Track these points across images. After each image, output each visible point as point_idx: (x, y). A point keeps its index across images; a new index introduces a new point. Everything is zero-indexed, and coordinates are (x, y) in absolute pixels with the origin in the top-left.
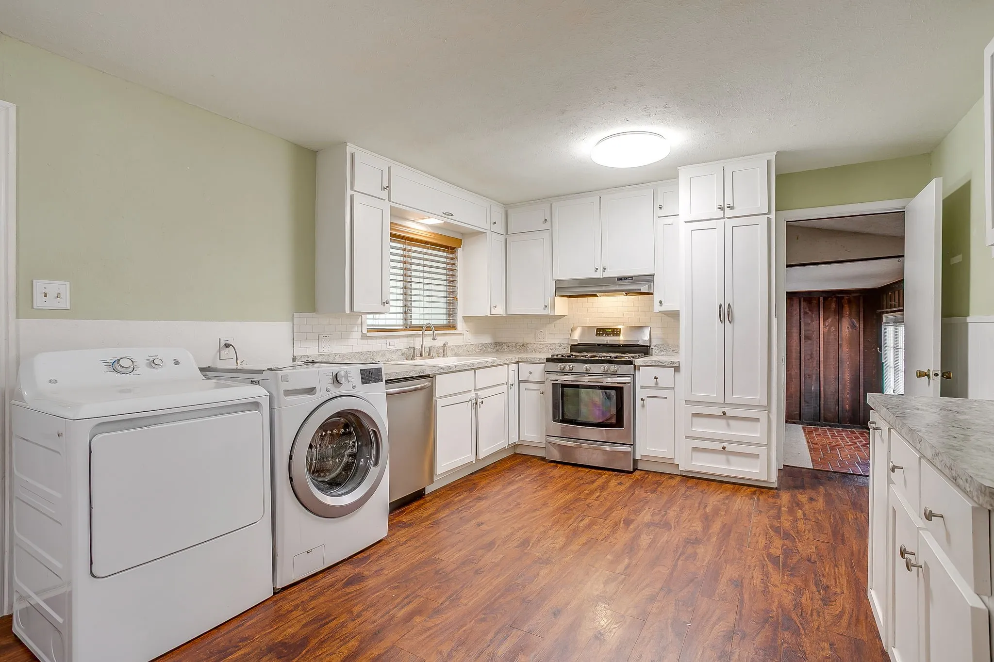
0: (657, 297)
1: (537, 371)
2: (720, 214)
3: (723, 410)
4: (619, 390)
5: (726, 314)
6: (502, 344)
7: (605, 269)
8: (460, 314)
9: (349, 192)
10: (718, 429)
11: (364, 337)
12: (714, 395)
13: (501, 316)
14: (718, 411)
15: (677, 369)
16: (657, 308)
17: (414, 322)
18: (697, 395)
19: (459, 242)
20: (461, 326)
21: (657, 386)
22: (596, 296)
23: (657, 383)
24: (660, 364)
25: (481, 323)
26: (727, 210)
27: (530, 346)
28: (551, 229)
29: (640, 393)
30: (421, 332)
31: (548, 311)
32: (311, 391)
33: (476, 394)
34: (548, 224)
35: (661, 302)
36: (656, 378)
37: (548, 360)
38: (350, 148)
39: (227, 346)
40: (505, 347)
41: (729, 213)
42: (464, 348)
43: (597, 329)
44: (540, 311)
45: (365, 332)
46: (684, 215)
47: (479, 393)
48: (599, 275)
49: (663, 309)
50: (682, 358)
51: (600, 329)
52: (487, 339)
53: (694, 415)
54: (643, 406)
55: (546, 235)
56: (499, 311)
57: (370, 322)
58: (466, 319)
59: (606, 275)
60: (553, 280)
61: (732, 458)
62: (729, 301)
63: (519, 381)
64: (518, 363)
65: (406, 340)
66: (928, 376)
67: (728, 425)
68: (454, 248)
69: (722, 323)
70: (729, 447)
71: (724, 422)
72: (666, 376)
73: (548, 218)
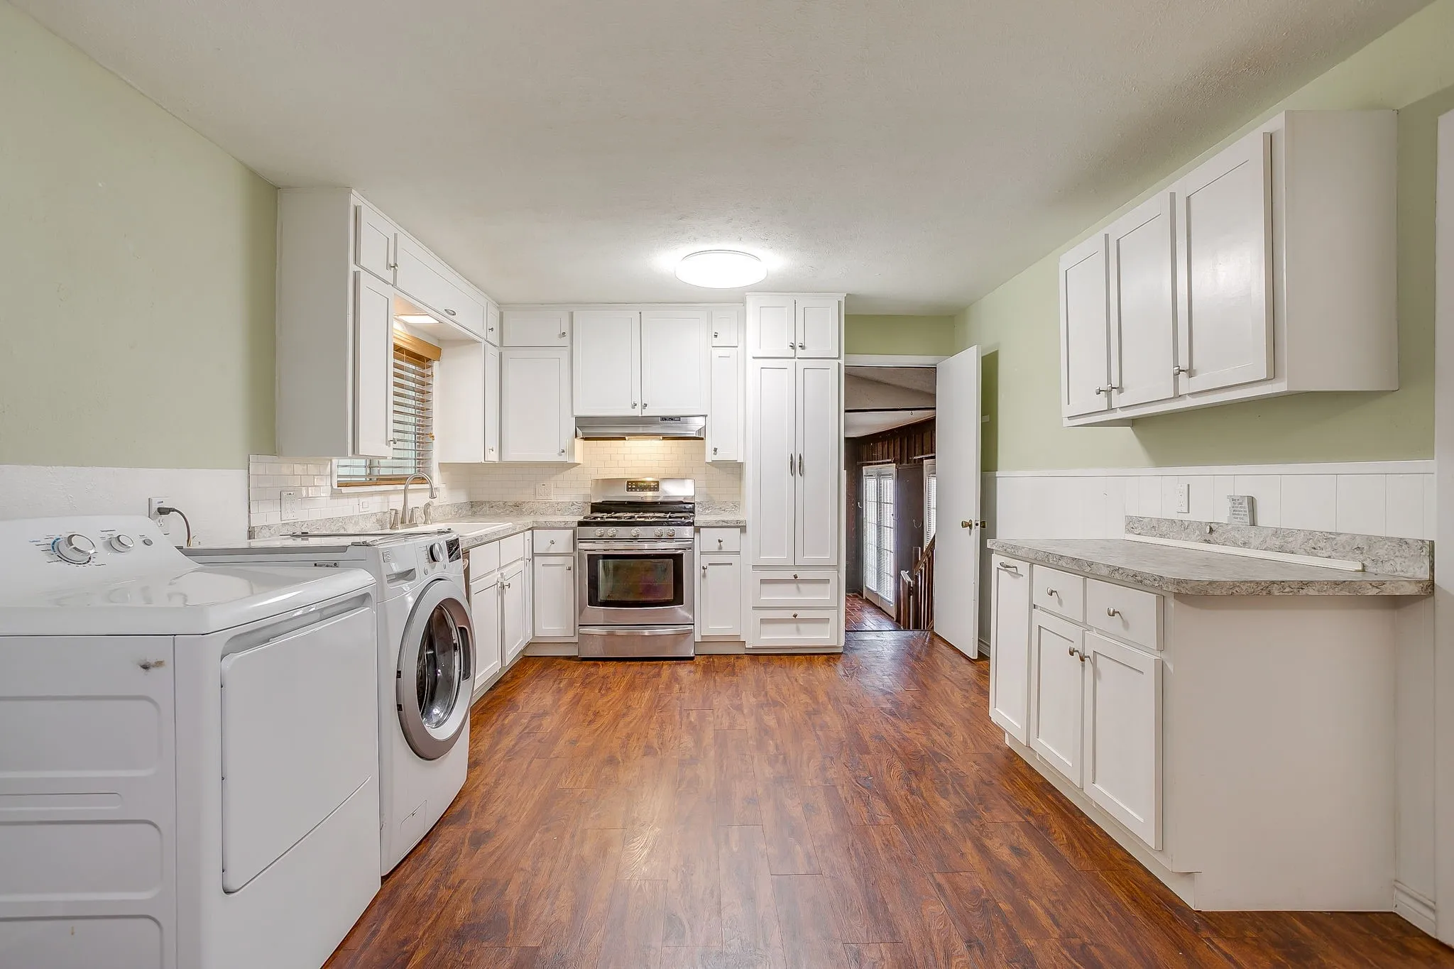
0: (709, 443)
1: (563, 539)
2: (791, 353)
3: (795, 573)
4: (677, 559)
5: (797, 466)
6: (482, 503)
7: (646, 405)
8: (437, 456)
9: (353, 268)
10: (785, 595)
11: (335, 494)
12: (783, 557)
13: (494, 463)
14: (789, 575)
15: (743, 529)
16: (710, 457)
17: (384, 472)
18: (766, 558)
19: (438, 352)
20: (437, 478)
21: (720, 551)
22: (624, 439)
23: (720, 548)
24: (725, 524)
25: (463, 474)
26: (798, 349)
27: (526, 507)
28: (571, 345)
29: (700, 561)
30: (403, 487)
31: (564, 458)
33: (502, 574)
34: (566, 341)
35: (715, 450)
36: (720, 541)
37: (581, 524)
38: (355, 199)
39: (162, 511)
40: (486, 508)
41: (800, 353)
43: (628, 482)
44: (553, 456)
45: (335, 487)
46: (752, 350)
47: (505, 571)
48: (637, 412)
49: (716, 458)
50: (747, 514)
51: (632, 482)
52: (462, 498)
53: (763, 581)
54: (704, 576)
55: (565, 355)
56: (493, 457)
57: (343, 471)
58: (442, 466)
59: (646, 413)
60: (572, 415)
61: (802, 626)
62: (799, 451)
63: (534, 555)
64: (531, 529)
65: (377, 499)
66: (970, 526)
67: (800, 590)
68: (429, 360)
69: (792, 475)
70: (801, 614)
71: (793, 587)
72: (731, 537)
73: (567, 330)
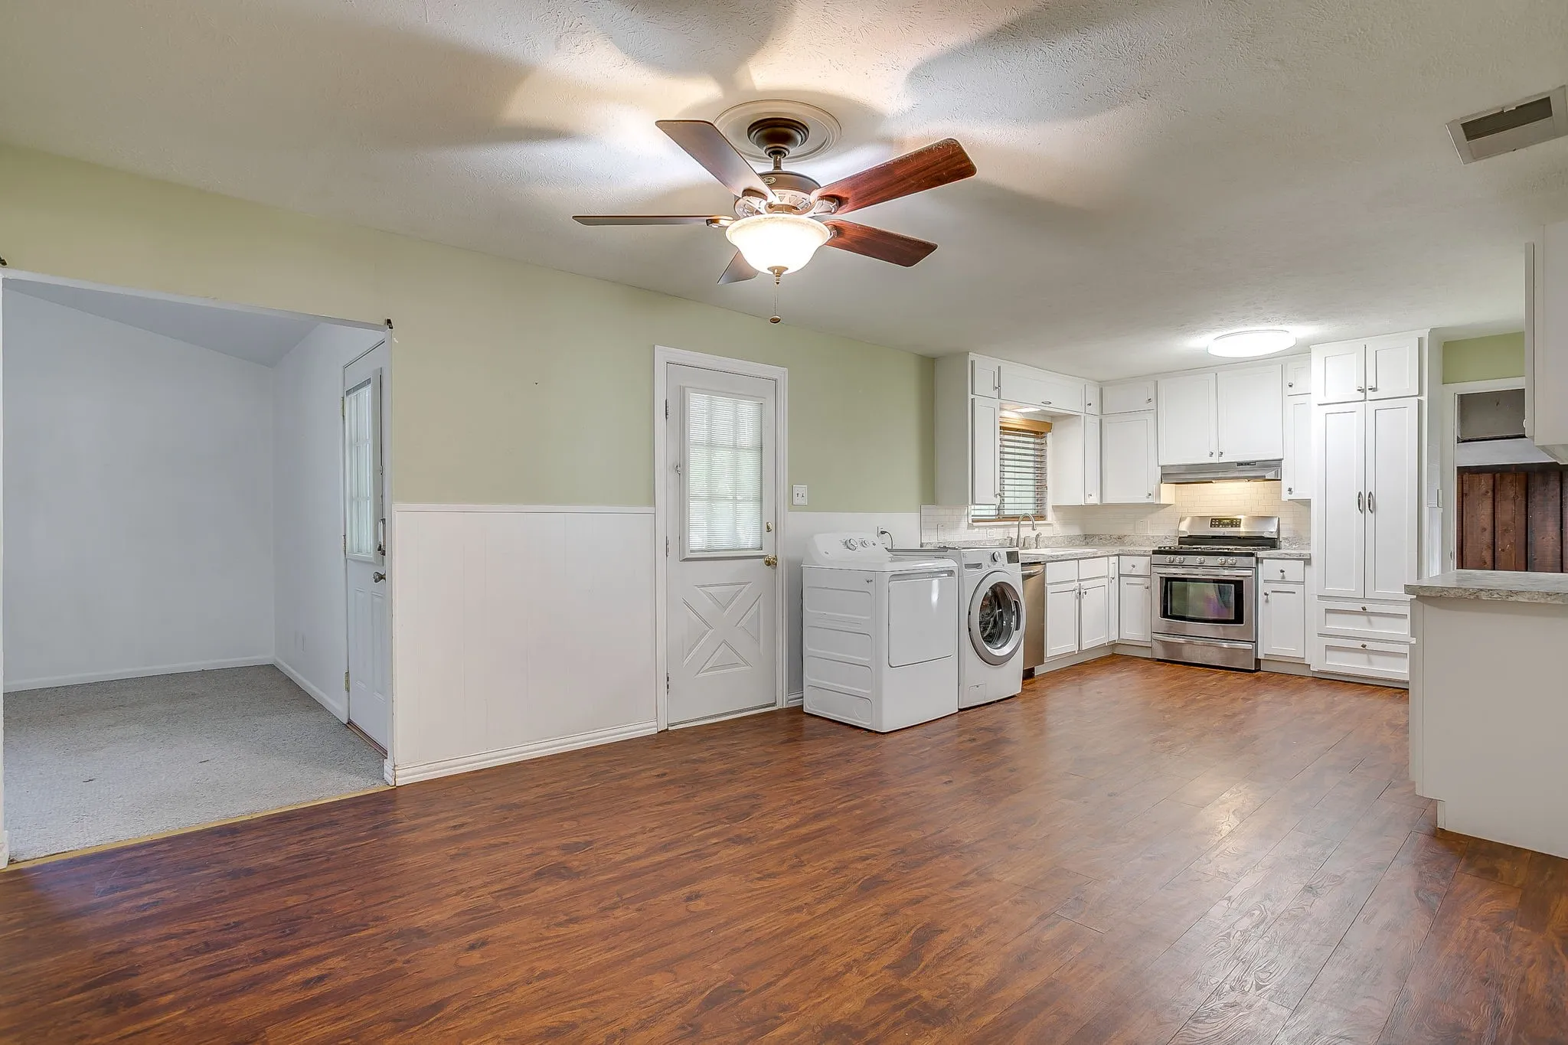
0: (1285, 483)
1: (1142, 564)
2: (1361, 396)
3: (1363, 605)
4: (1238, 584)
5: (1367, 503)
6: (1094, 536)
7: (1222, 453)
8: (1050, 502)
9: (971, 396)
10: (1357, 626)
11: (970, 526)
12: (1353, 588)
13: (1096, 505)
14: (1357, 607)
15: (1308, 561)
16: (1285, 496)
17: (1007, 513)
18: (1330, 590)
19: (1049, 427)
20: (1051, 516)
21: (1283, 581)
22: (1211, 482)
23: (1283, 577)
24: (1288, 557)
25: (1074, 514)
26: (1368, 392)
27: (1127, 539)
28: (1155, 408)
29: (1262, 588)
30: (1017, 523)
31: (1150, 500)
32: (978, 566)
33: (1080, 584)
34: (1152, 404)
35: (1290, 490)
36: (1282, 571)
37: (1155, 552)
38: (972, 356)
39: (883, 533)
40: (1096, 540)
41: (1370, 395)
42: (1053, 539)
43: (1212, 519)
44: (1142, 499)
45: (970, 522)
46: (1317, 397)
47: (1082, 583)
48: (1214, 460)
49: (1292, 497)
50: (1315, 550)
51: (1215, 519)
52: (1075, 531)
53: (1328, 611)
54: (1267, 601)
55: (1151, 417)
56: (1094, 500)
57: (977, 513)
58: (1056, 508)
59: (1223, 460)
60: (1158, 466)
61: (1374, 658)
62: (1370, 488)
63: (1120, 575)
64: (1118, 555)
65: (1001, 530)
67: (1369, 621)
68: (1042, 433)
69: (1361, 512)
70: (1370, 645)
71: (1364, 618)
72: (1294, 569)
73: (1153, 397)
